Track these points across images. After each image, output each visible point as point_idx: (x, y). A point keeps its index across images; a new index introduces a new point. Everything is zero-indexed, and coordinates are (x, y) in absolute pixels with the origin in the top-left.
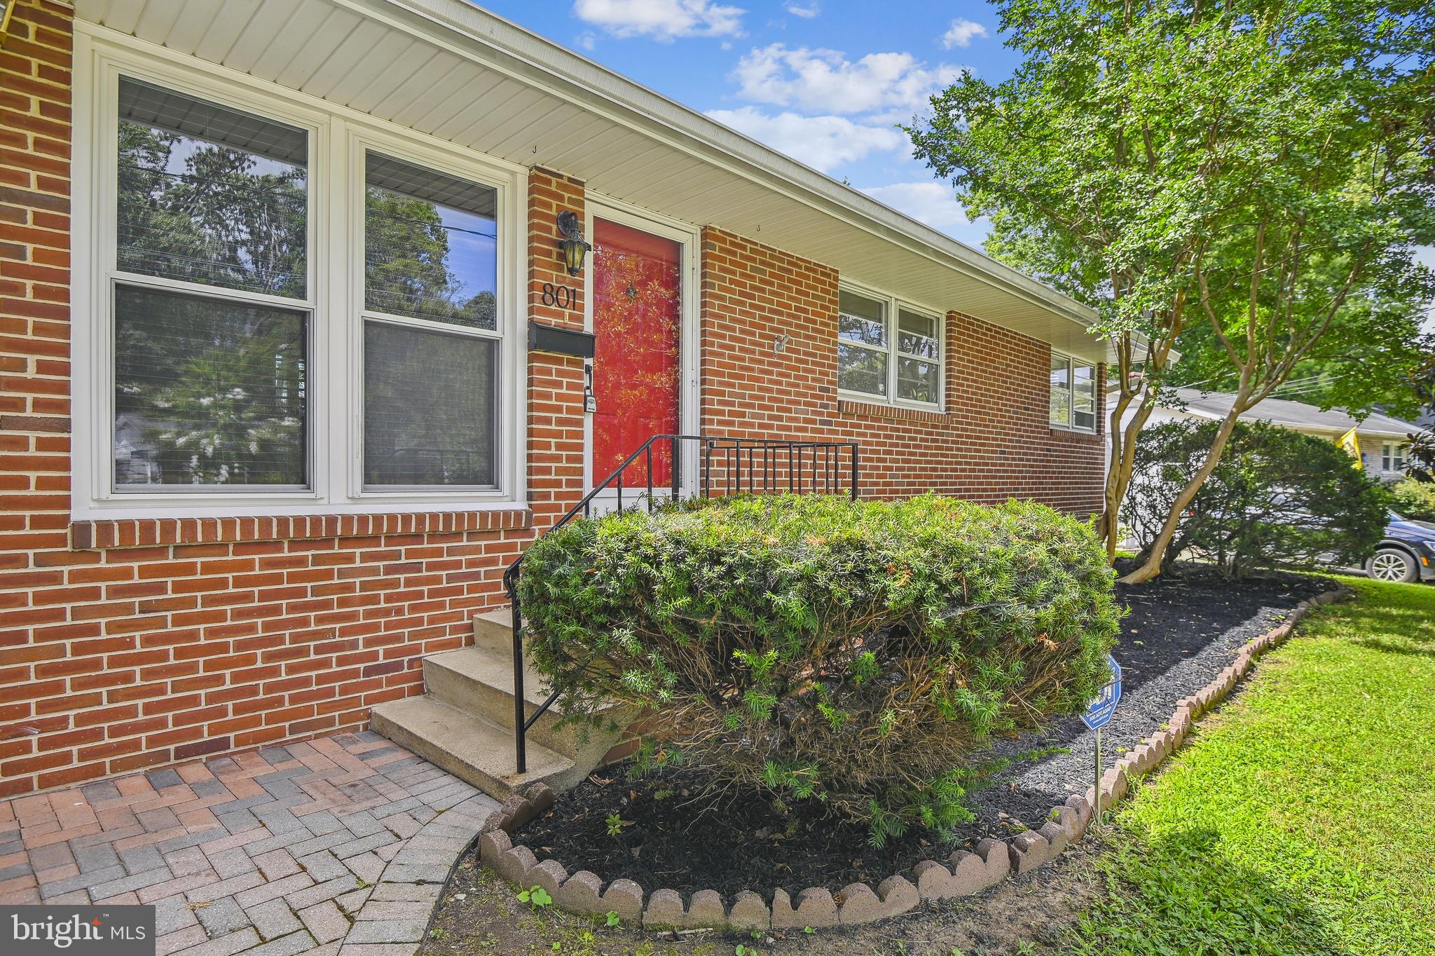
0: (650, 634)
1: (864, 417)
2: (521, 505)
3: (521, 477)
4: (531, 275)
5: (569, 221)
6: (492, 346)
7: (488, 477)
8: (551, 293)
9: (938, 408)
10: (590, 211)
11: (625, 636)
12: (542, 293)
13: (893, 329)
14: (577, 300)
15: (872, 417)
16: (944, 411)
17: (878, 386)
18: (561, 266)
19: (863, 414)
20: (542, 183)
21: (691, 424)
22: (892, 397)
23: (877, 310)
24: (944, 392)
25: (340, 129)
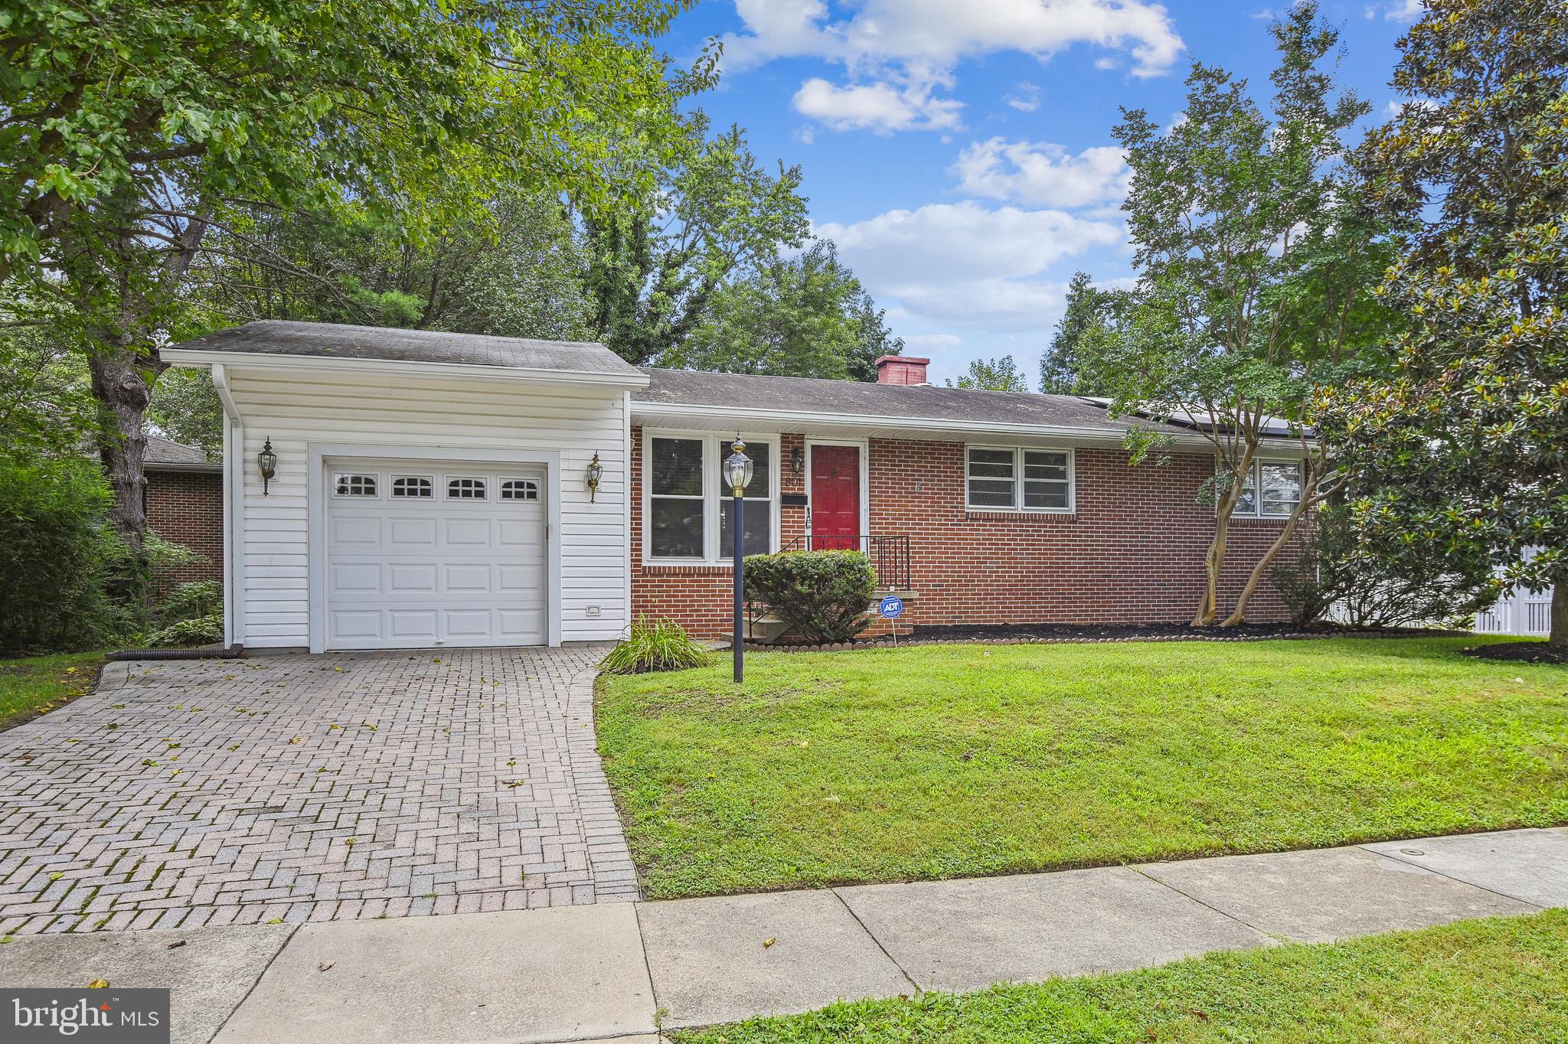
1: (989, 520)
5: (799, 451)
6: (767, 505)
10: (809, 442)
12: (789, 482)
13: (1019, 466)
14: (801, 482)
15: (996, 520)
16: (1074, 512)
17: (1009, 501)
18: (793, 470)
19: (988, 518)
20: (786, 438)
21: (864, 529)
22: (1020, 507)
23: (1008, 456)
24: (1074, 500)
25: (712, 437)
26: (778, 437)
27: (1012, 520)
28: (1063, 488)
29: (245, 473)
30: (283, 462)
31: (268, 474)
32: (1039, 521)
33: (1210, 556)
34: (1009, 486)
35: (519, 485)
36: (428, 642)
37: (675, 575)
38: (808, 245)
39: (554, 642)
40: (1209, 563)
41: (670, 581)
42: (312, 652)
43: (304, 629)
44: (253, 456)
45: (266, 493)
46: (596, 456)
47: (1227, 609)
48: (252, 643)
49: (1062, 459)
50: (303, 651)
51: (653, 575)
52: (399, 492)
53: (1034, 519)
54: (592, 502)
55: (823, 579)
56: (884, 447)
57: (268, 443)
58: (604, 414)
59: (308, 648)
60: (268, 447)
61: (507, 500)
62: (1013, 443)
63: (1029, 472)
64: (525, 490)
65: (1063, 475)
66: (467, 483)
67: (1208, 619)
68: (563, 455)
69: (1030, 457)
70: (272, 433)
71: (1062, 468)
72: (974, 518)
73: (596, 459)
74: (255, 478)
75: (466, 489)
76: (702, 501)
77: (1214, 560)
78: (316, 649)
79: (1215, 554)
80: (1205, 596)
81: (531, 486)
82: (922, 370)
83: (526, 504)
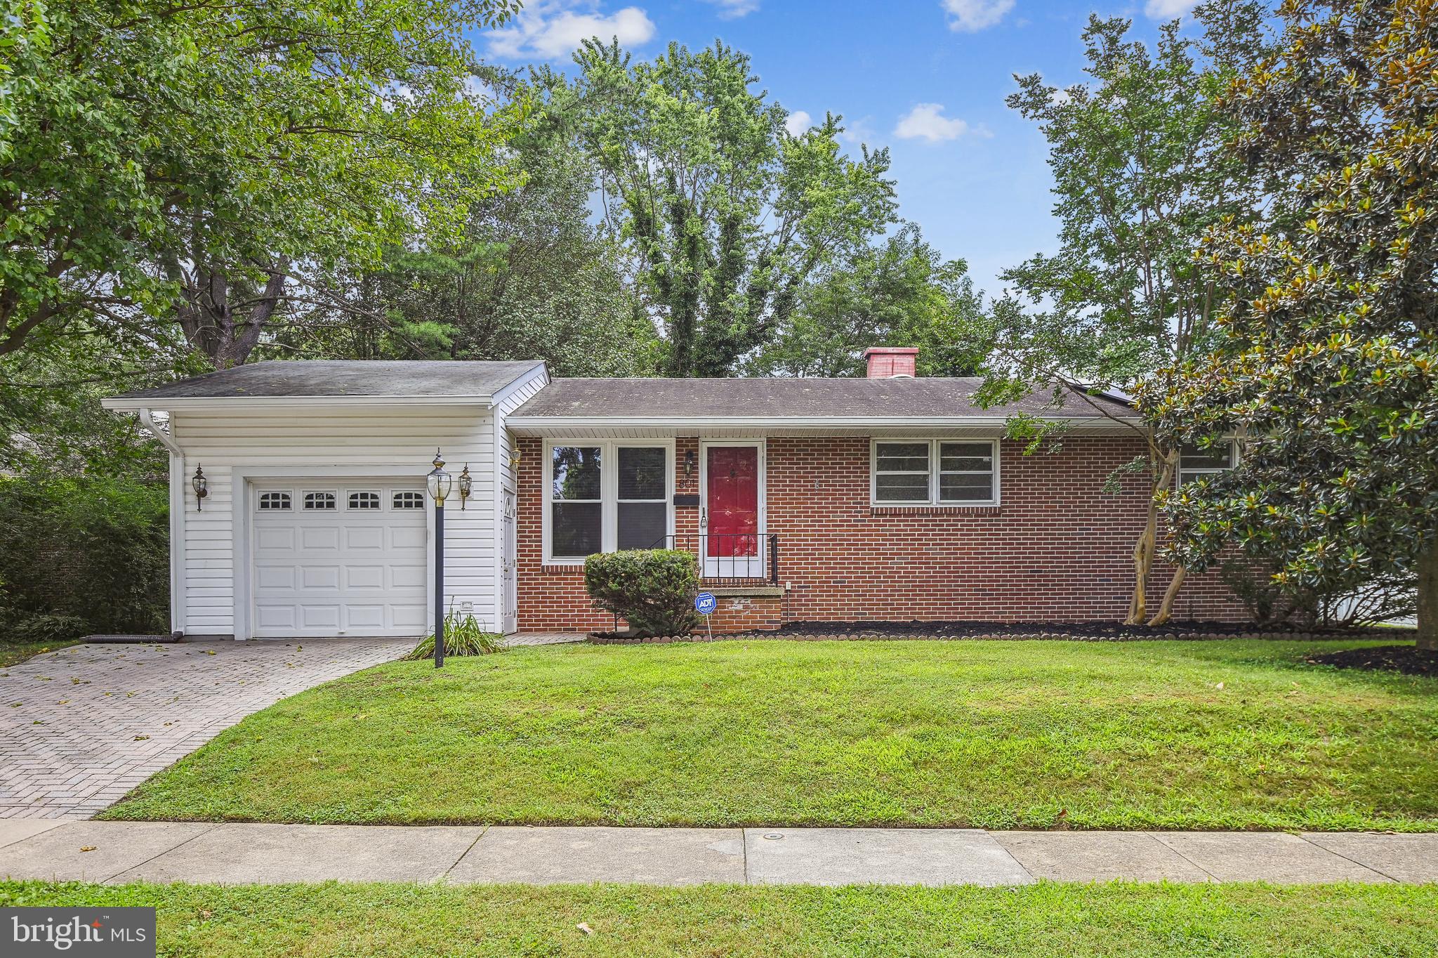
4: (677, 477)
5: (690, 454)
8: (683, 483)
9: (997, 500)
10: (706, 445)
12: (680, 483)
13: (935, 459)
14: (695, 483)
15: (905, 515)
16: (998, 504)
17: (924, 495)
18: (685, 472)
19: (896, 514)
20: (680, 442)
21: (762, 528)
22: (934, 500)
23: (924, 449)
24: (999, 492)
25: (609, 445)
26: (673, 440)
27: (923, 515)
28: (988, 479)
29: (185, 493)
30: (214, 484)
31: (202, 494)
32: (954, 515)
33: (1138, 548)
34: (924, 480)
35: (408, 496)
36: (332, 632)
37: (571, 573)
38: (892, 230)
40: (1136, 557)
41: (567, 579)
42: (237, 638)
43: (229, 621)
44: (189, 479)
45: (199, 510)
46: (466, 468)
47: (1191, 606)
48: (193, 631)
49: (987, 449)
50: (229, 638)
51: (551, 574)
52: (309, 505)
53: (950, 513)
54: (463, 509)
55: (630, 577)
56: (782, 446)
57: (199, 468)
58: (475, 430)
59: (232, 636)
60: (199, 472)
61: (398, 510)
62: (929, 436)
63: (945, 465)
64: (414, 500)
65: (988, 466)
66: (364, 496)
67: (1138, 617)
69: (946, 449)
70: (201, 461)
71: (986, 459)
72: (881, 513)
73: (466, 471)
74: (192, 498)
75: (363, 501)
76: (600, 504)
77: (1142, 552)
78: (240, 636)
79: (1143, 546)
81: (418, 496)
82: (911, 360)
83: (414, 513)
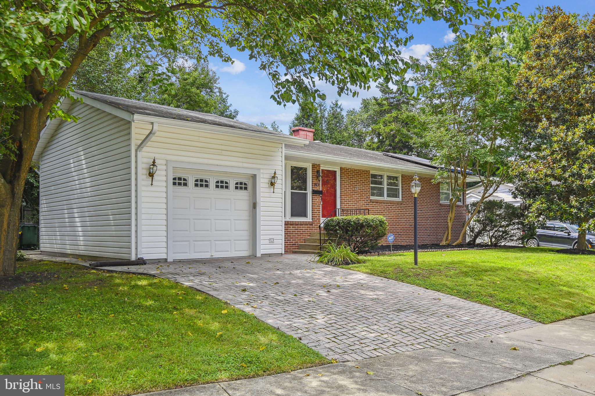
0: (339, 227)
1: (377, 203)
2: (311, 220)
3: (311, 216)
4: (312, 182)
5: (318, 172)
6: (306, 194)
7: (305, 215)
8: (316, 184)
9: (400, 199)
10: (321, 168)
11: (337, 228)
12: (314, 184)
13: (385, 181)
14: (319, 185)
15: (379, 203)
17: (382, 195)
18: (317, 180)
20: (314, 166)
21: (338, 206)
22: (386, 197)
23: (382, 177)
24: (400, 196)
25: (288, 164)
26: (311, 165)
27: (383, 203)
28: (398, 190)
29: (142, 174)
30: (159, 170)
33: (449, 218)
34: (382, 189)
35: (242, 183)
36: (207, 256)
39: (258, 255)
40: (449, 221)
42: (168, 260)
43: (165, 250)
44: (145, 166)
45: (152, 184)
46: (275, 172)
49: (397, 179)
50: (163, 260)
52: (197, 185)
53: (391, 202)
54: (273, 192)
56: (345, 171)
57: (154, 160)
58: (275, 154)
59: (166, 259)
60: (154, 162)
61: (236, 190)
62: (384, 171)
63: (388, 184)
64: (243, 186)
65: (398, 185)
66: (222, 182)
67: (447, 242)
68: (262, 171)
69: (388, 178)
70: (157, 156)
71: (397, 182)
72: (374, 202)
74: (145, 177)
75: (222, 185)
77: (451, 220)
78: (170, 259)
79: (451, 218)
80: (446, 233)
81: (245, 184)
82: (312, 134)
83: (243, 193)
